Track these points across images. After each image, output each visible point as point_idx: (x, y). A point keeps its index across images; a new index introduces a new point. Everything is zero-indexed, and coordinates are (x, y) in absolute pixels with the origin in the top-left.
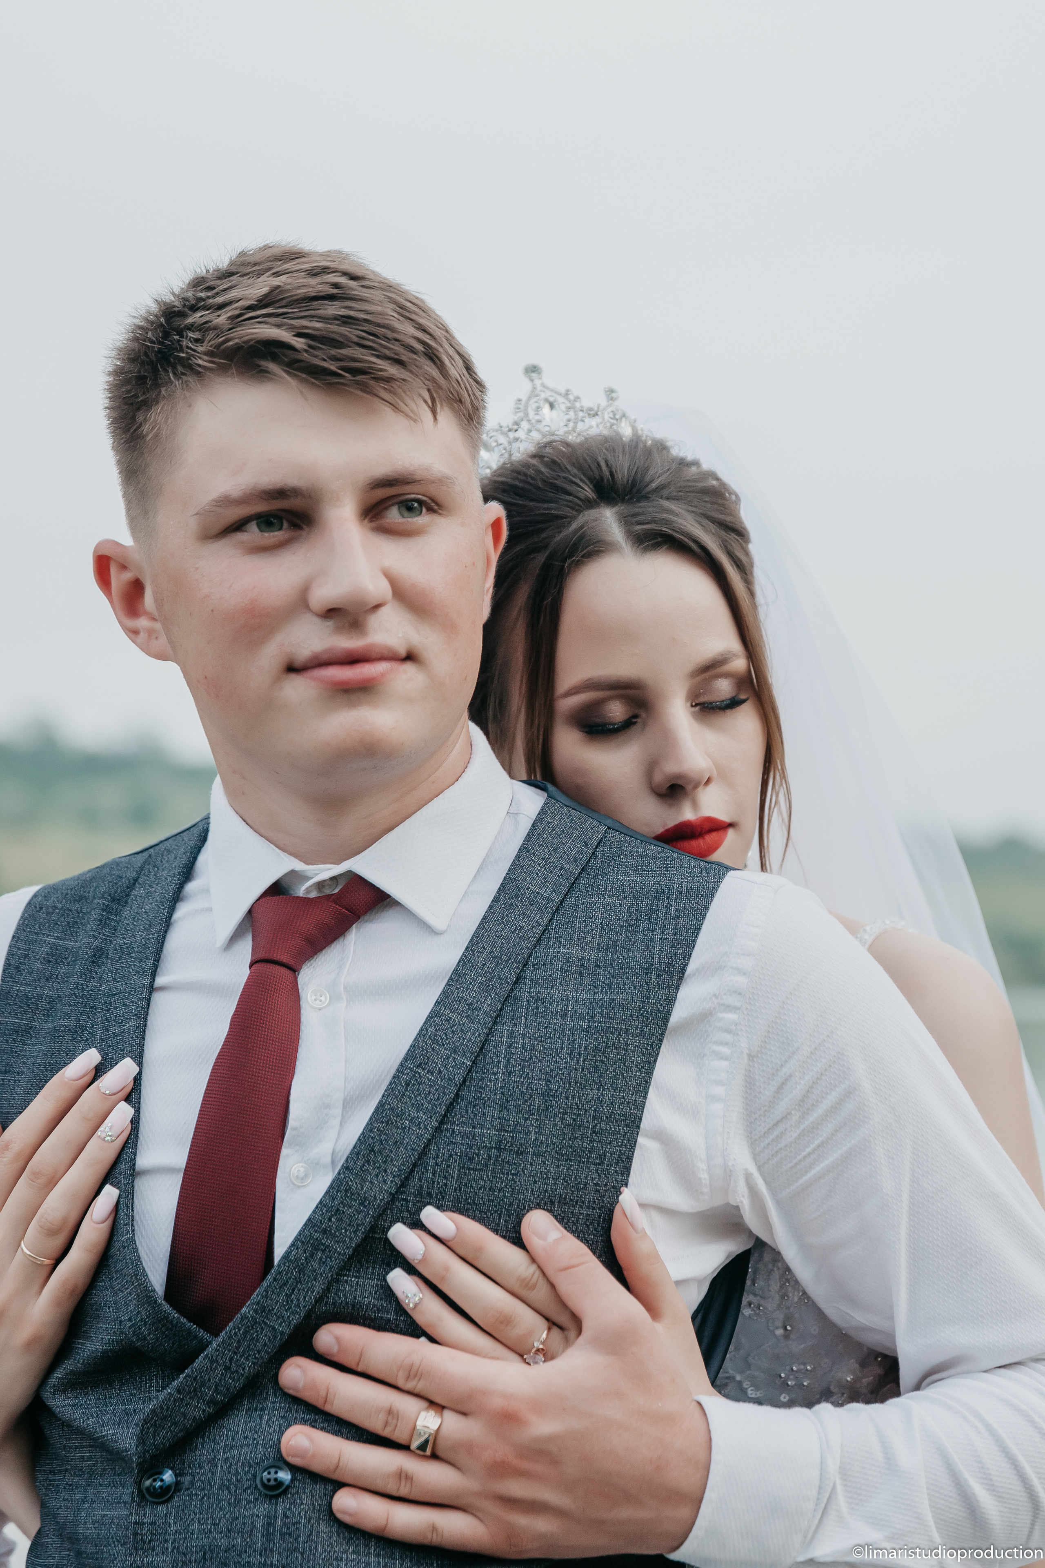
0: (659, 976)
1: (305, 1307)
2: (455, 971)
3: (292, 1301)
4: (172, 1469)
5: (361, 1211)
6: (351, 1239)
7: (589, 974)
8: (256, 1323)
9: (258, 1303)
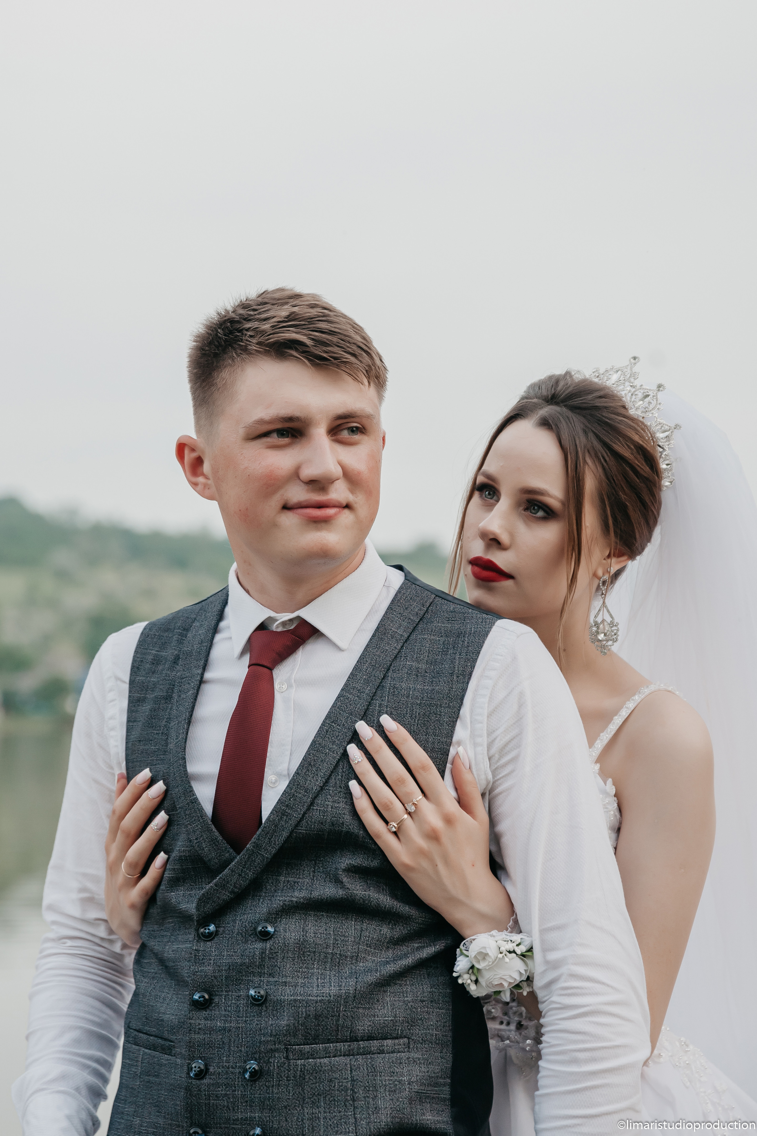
0: (458, 677)
1: (278, 844)
2: (351, 674)
3: (272, 842)
4: (214, 924)
5: (306, 796)
6: (301, 810)
7: (421, 676)
8: (254, 853)
9: (254, 843)
